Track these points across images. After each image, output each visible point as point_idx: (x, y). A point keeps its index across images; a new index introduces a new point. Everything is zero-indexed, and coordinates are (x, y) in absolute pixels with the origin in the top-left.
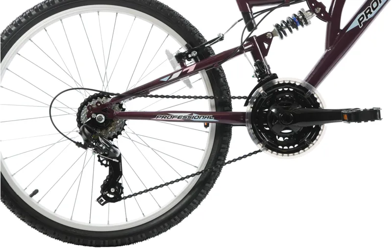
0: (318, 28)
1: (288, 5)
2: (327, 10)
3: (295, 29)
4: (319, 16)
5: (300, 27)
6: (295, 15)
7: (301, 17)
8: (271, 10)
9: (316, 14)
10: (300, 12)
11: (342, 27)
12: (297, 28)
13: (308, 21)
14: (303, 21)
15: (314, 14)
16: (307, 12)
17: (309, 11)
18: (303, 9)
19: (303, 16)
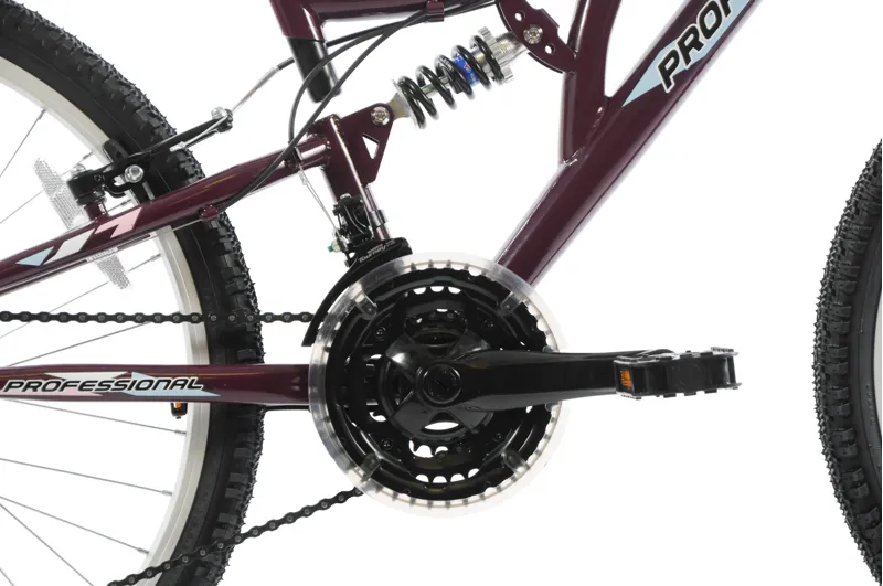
1: (439, 18)
2: (564, 34)
3: (463, 94)
4: (537, 52)
5: (477, 87)
6: (462, 50)
7: (480, 56)
8: (386, 31)
9: (528, 45)
10: (477, 39)
11: (610, 90)
12: (469, 93)
13: (503, 69)
14: (487, 68)
15: (523, 47)
16: (499, 40)
17: (506, 36)
18: (486, 32)
19: (488, 54)
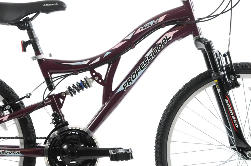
0: (97, 90)
1: (77, 74)
2: (103, 78)
3: (81, 90)
4: (98, 81)
5: (85, 88)
6: (81, 81)
7: (85, 82)
8: (66, 76)
9: (96, 80)
10: (85, 78)
11: (113, 89)
12: (83, 90)
13: (90, 85)
14: (86, 85)
15: (94, 81)
16: (89, 79)
17: (91, 78)
18: (87, 77)
19: (87, 82)
